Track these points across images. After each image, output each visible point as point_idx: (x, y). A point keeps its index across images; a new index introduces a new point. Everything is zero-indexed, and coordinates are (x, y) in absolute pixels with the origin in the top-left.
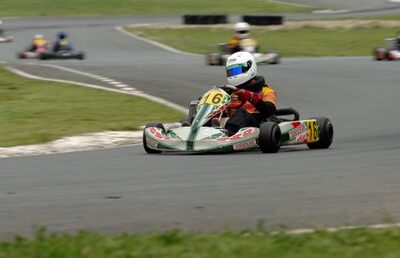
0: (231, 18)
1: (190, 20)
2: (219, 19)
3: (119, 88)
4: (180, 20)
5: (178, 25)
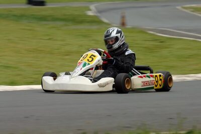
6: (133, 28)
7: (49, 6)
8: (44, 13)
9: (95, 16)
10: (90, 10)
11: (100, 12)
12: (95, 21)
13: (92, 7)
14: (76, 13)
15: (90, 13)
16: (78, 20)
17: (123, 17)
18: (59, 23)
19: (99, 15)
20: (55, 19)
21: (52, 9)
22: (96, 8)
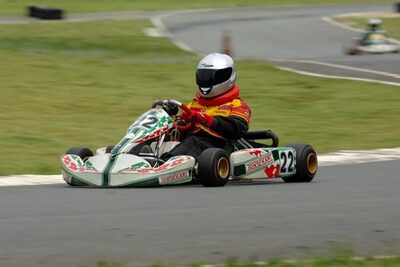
7: (71, 19)
8: (64, 34)
10: (152, 26)
11: (171, 29)
12: (164, 48)
13: (157, 20)
14: (127, 33)
15: (153, 33)
16: (130, 46)
18: (96, 54)
20: (87, 46)
21: (79, 25)
22: (163, 20)
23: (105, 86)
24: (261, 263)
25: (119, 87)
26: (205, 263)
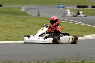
0: (89, 6)
1: (79, 7)
2: (86, 7)
3: (82, 24)
4: (76, 7)
5: (76, 8)
6: (44, 17)
7: (3, 7)
9: (25, 12)
10: (22, 9)
12: (25, 14)
14: (16, 10)
15: (22, 10)
17: (39, 12)
18: (9, 15)
19: (26, 11)
20: (7, 13)
21: (5, 8)
22: (25, 8)
23: (11, 22)
24: (45, 62)
25: (14, 22)
26: (32, 62)
